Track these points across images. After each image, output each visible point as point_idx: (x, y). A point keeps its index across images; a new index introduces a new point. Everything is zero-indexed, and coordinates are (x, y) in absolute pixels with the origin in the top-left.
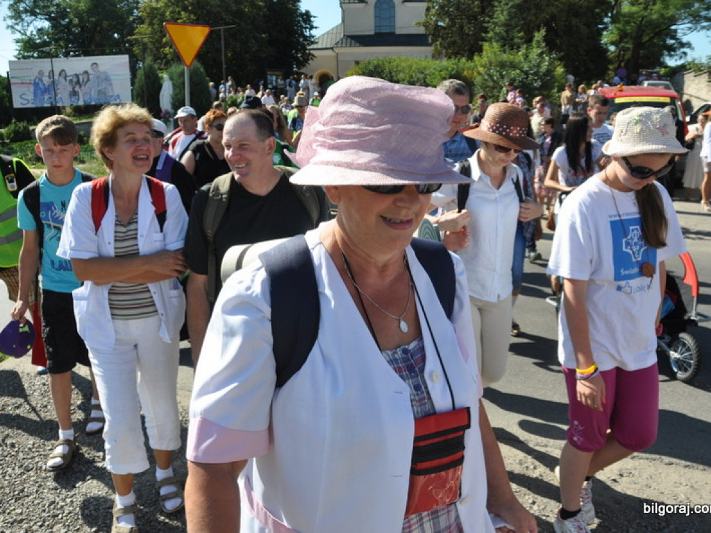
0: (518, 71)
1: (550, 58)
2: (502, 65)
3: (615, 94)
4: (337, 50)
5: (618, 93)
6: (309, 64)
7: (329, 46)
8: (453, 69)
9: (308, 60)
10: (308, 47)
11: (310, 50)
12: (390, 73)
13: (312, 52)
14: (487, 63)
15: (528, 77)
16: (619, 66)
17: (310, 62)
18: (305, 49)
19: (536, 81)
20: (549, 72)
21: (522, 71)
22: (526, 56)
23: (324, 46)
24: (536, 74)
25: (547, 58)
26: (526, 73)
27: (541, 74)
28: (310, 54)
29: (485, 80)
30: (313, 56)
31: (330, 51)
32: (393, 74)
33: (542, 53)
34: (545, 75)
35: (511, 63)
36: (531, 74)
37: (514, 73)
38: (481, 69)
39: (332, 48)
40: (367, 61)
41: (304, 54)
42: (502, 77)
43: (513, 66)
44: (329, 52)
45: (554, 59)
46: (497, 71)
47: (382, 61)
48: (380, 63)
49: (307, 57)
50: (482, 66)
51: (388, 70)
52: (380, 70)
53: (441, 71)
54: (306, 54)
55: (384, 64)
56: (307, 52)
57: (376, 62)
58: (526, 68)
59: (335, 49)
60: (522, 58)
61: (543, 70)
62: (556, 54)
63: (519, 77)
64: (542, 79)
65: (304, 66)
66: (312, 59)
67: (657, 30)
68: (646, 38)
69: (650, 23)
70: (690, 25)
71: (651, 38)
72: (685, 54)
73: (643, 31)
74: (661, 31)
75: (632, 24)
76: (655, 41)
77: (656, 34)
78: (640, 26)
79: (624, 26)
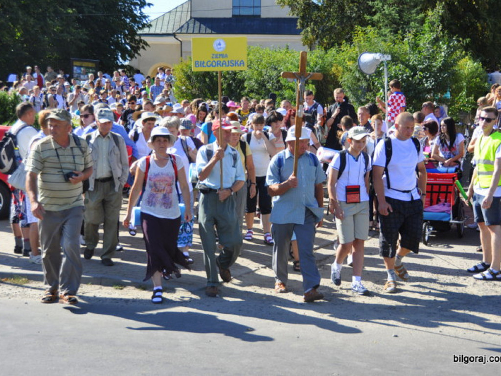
0: (401, 66)
1: (448, 47)
4: (180, 37)
6: (138, 54)
7: (171, 32)
8: (316, 64)
9: (138, 48)
10: (139, 32)
11: (140, 35)
13: (143, 38)
15: (415, 74)
17: (141, 51)
18: (133, 33)
19: (427, 78)
20: (447, 66)
21: (407, 66)
22: (415, 46)
23: (164, 32)
24: (427, 69)
25: (444, 47)
26: (414, 69)
27: (434, 69)
28: (141, 41)
30: (147, 44)
31: (172, 38)
33: (437, 40)
34: (440, 70)
36: (422, 70)
39: (174, 35)
41: (132, 39)
44: (171, 40)
45: (456, 48)
49: (137, 45)
54: (136, 40)
56: (137, 38)
58: (413, 59)
59: (178, 36)
60: (407, 48)
61: (438, 63)
62: (459, 41)
63: (402, 74)
64: (436, 77)
65: (132, 57)
66: (143, 47)
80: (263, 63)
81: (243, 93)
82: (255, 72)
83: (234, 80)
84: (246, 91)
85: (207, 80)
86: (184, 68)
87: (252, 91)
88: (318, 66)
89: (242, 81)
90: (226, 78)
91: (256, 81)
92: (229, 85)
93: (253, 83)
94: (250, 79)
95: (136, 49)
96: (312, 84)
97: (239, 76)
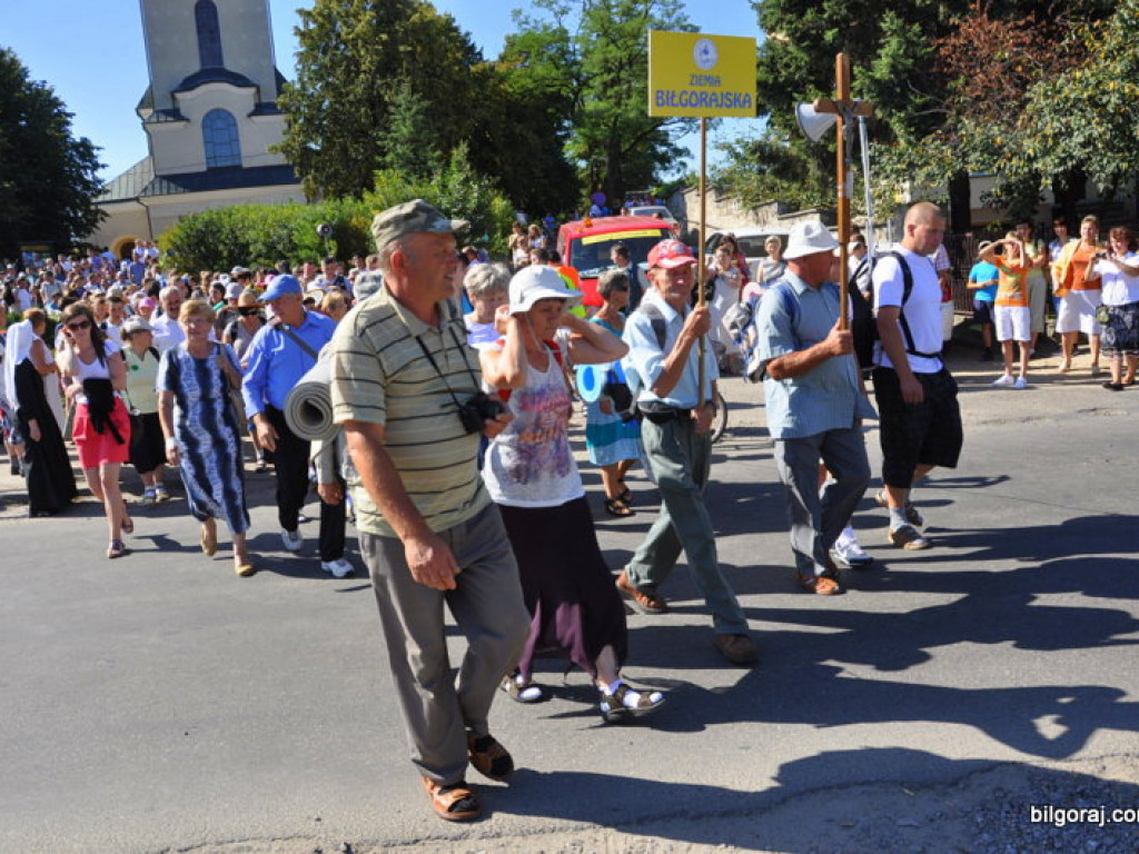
1: (480, 187)
3: (581, 232)
4: (146, 201)
5: (586, 230)
6: (98, 228)
7: (131, 196)
8: (333, 217)
9: (96, 220)
10: (94, 200)
11: (97, 204)
12: (233, 231)
13: (101, 207)
16: (594, 189)
17: (100, 224)
18: (88, 203)
20: (482, 207)
22: (444, 186)
23: (123, 196)
25: (476, 187)
27: (469, 212)
28: (98, 211)
30: (107, 215)
31: (135, 204)
32: (238, 233)
33: (467, 180)
34: (475, 212)
39: (137, 199)
40: (191, 215)
41: (87, 212)
44: (133, 206)
45: (487, 187)
47: (217, 214)
48: (215, 216)
49: (93, 219)
51: (227, 227)
52: (215, 229)
53: (314, 222)
54: (91, 211)
55: (220, 219)
56: (93, 207)
57: (206, 218)
58: (445, 203)
59: (142, 200)
60: (437, 190)
61: (472, 204)
62: (489, 180)
65: (89, 232)
66: (102, 219)
67: (639, 134)
68: (625, 147)
69: (628, 123)
70: (681, 124)
71: (632, 146)
72: (684, 164)
73: (620, 136)
74: (645, 134)
75: (603, 127)
76: (639, 149)
77: (639, 139)
78: (614, 128)
79: (592, 130)
80: (270, 221)
82: (262, 234)
83: (236, 244)
84: (253, 256)
85: (203, 249)
86: (172, 237)
87: (259, 256)
89: (246, 245)
90: (226, 244)
91: (264, 244)
92: (231, 252)
93: (260, 246)
94: (255, 242)
95: (93, 223)
97: (241, 240)
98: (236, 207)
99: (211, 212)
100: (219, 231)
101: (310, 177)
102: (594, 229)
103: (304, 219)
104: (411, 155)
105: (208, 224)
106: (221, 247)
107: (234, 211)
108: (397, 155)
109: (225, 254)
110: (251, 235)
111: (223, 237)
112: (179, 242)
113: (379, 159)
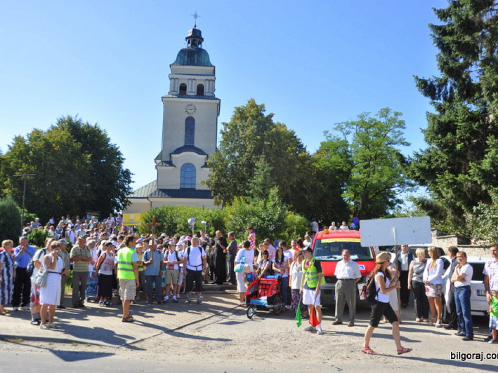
0: (257, 218)
1: (281, 209)
2: (246, 213)
3: (322, 236)
4: (151, 199)
5: (325, 236)
8: (215, 215)
9: (126, 205)
11: (128, 198)
12: (171, 217)
14: (235, 211)
15: (264, 223)
19: (271, 225)
20: (281, 218)
21: (261, 218)
22: (265, 208)
24: (271, 220)
25: (279, 209)
26: (263, 220)
27: (274, 220)
28: (127, 201)
29: (234, 224)
31: (146, 200)
32: (173, 218)
33: (274, 206)
34: (278, 221)
35: (253, 212)
36: (267, 221)
37: (253, 220)
38: (231, 216)
39: (147, 198)
40: (155, 208)
41: (122, 201)
42: (245, 222)
43: (254, 214)
45: (285, 209)
46: (241, 218)
47: (167, 208)
48: (165, 209)
50: (232, 214)
51: (169, 215)
52: (164, 215)
53: (206, 217)
54: (125, 201)
55: (167, 211)
56: (126, 199)
57: (161, 209)
58: (263, 215)
59: (149, 199)
60: (260, 209)
61: (276, 217)
62: (287, 206)
63: (258, 223)
64: (275, 224)
66: (129, 205)
67: (378, 191)
68: (370, 196)
69: (372, 186)
70: (399, 188)
71: (374, 196)
72: (400, 207)
73: (368, 191)
74: (380, 191)
75: (360, 186)
76: (377, 198)
77: (377, 194)
78: (365, 188)
79: (355, 187)
80: (188, 214)
81: (176, 231)
82: (183, 220)
83: (171, 223)
84: (178, 230)
86: (145, 217)
87: (181, 230)
88: (216, 217)
89: (176, 224)
90: (167, 223)
91: (183, 225)
92: (169, 227)
93: (181, 225)
94: (180, 223)
96: (213, 226)
97: (174, 222)
98: (176, 206)
99: (164, 207)
100: (165, 216)
101: (217, 197)
102: (330, 235)
103: (203, 215)
104: (261, 191)
105: (161, 213)
106: (165, 224)
107: (174, 208)
108: (255, 190)
109: (166, 227)
110: (178, 220)
111: (166, 219)
112: (147, 219)
113: (247, 191)
